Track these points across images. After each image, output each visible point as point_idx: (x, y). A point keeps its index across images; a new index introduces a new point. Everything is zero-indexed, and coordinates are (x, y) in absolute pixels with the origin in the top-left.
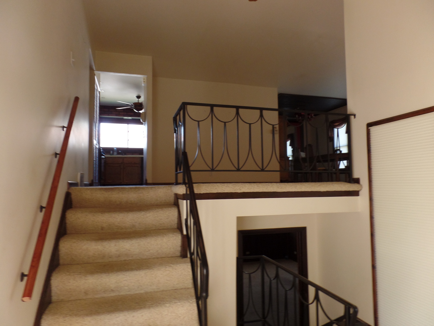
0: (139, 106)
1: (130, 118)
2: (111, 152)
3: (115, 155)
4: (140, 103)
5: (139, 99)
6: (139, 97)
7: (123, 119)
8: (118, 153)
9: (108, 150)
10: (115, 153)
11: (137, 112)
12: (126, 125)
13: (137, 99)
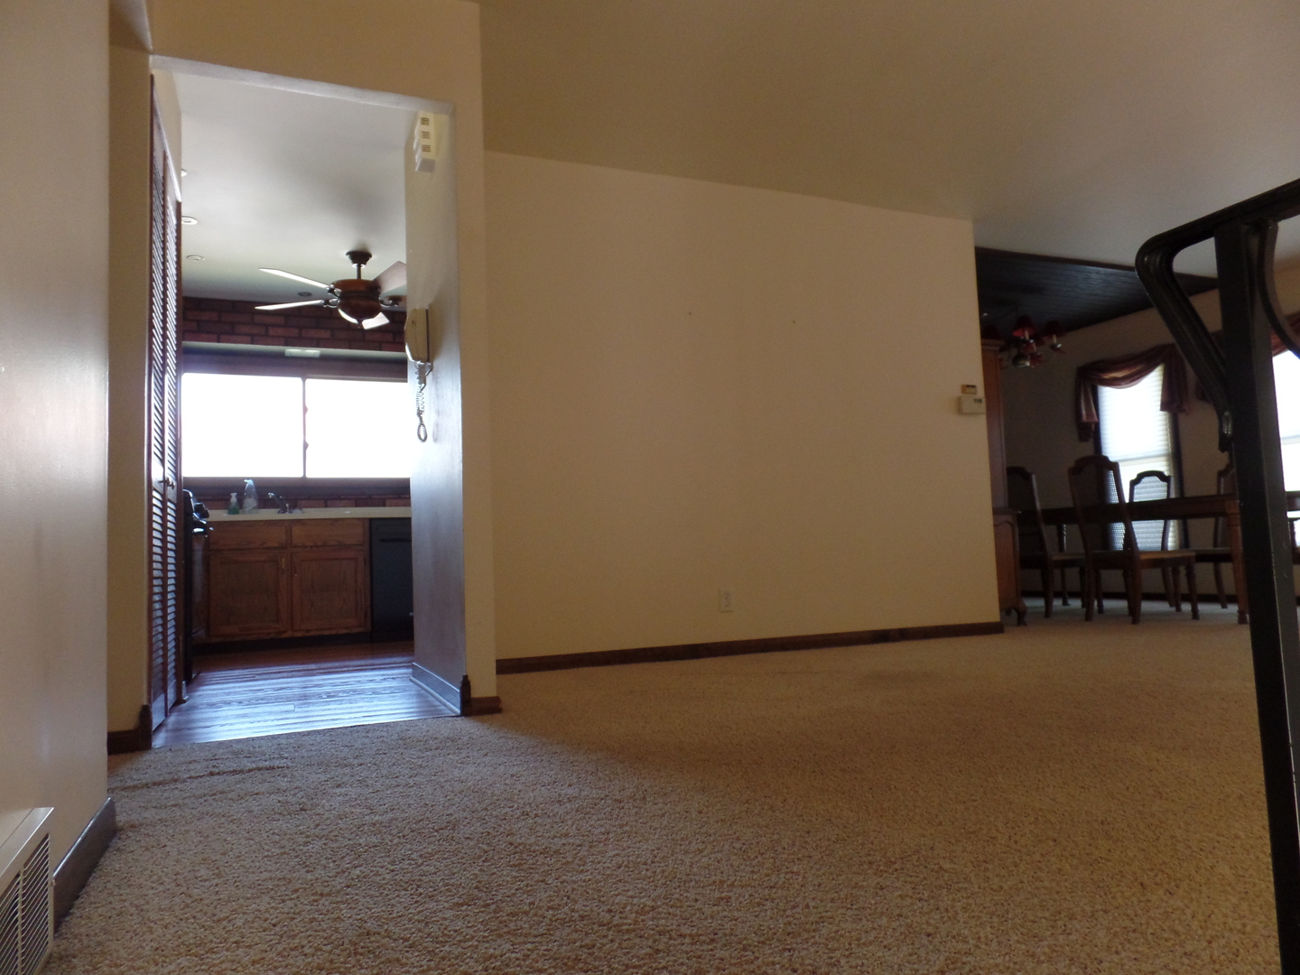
0: (361, 295)
1: (313, 352)
2: (234, 498)
3: (253, 513)
4: (366, 282)
5: (363, 266)
6: (360, 257)
7: (281, 356)
8: (264, 502)
9: (220, 492)
10: (250, 502)
11: (354, 321)
12: (296, 382)
13: (355, 266)
